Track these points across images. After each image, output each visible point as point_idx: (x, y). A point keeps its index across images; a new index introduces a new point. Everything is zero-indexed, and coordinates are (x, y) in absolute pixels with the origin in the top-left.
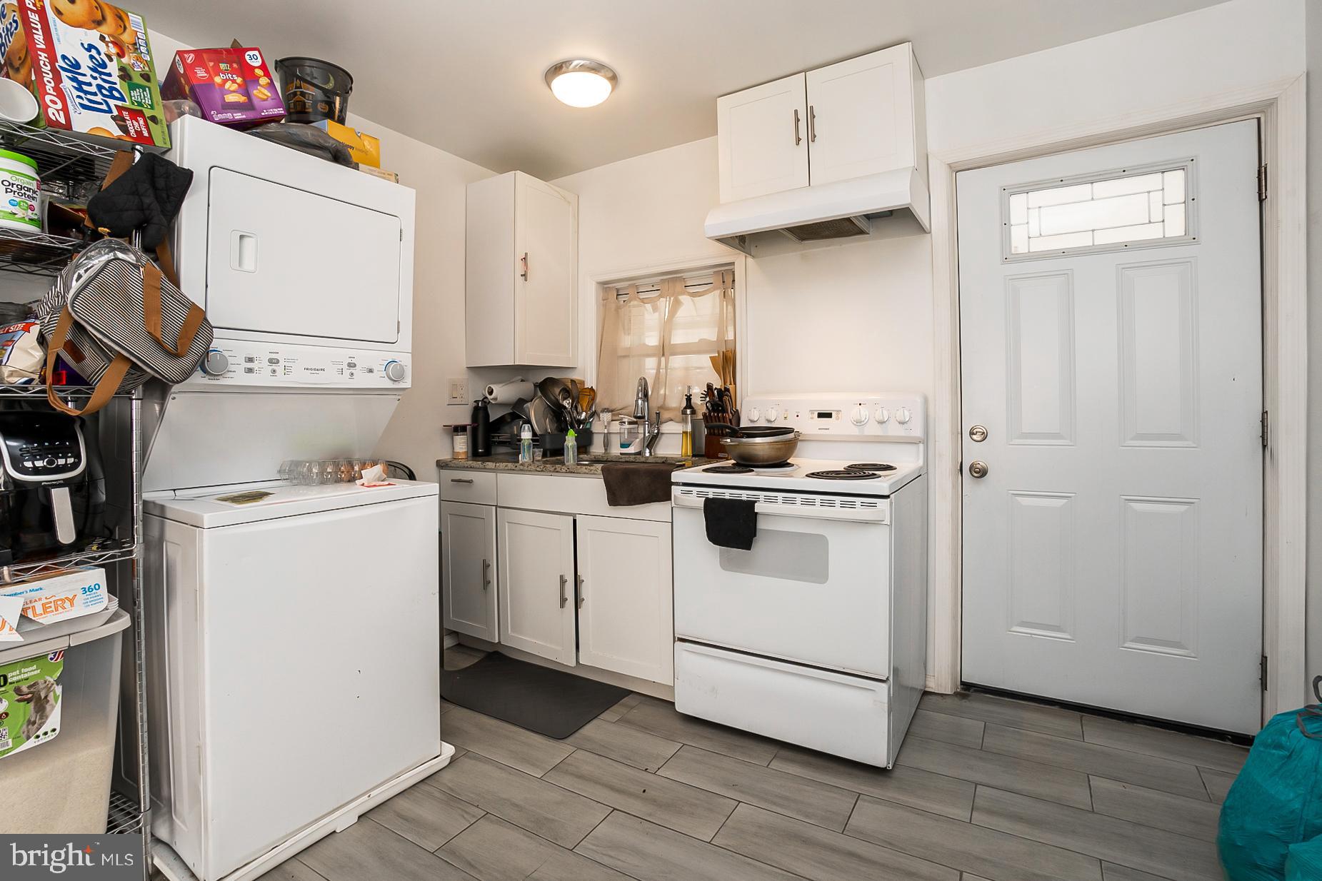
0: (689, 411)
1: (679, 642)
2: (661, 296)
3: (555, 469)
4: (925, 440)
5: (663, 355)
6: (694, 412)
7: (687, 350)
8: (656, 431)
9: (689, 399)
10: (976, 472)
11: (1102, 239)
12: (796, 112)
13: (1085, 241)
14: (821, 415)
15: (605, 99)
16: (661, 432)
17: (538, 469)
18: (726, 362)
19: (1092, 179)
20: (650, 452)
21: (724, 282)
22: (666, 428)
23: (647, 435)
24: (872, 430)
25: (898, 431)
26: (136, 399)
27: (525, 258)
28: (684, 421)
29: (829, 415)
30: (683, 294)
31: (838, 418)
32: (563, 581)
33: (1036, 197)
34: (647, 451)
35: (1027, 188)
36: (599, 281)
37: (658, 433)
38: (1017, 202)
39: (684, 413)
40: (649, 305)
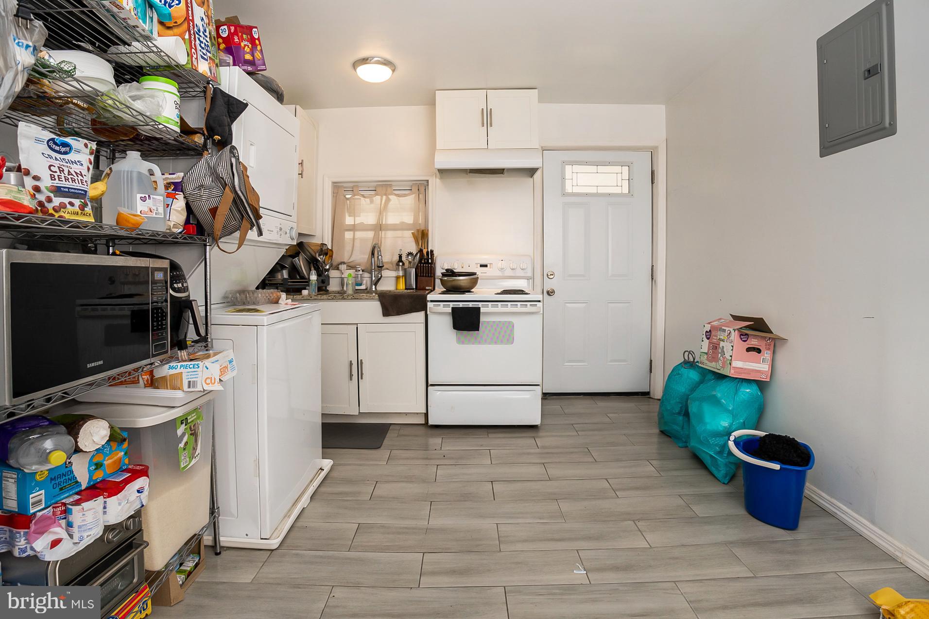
0: (401, 264)
1: (431, 387)
2: (377, 194)
3: (343, 297)
4: (533, 278)
5: (381, 230)
6: (403, 264)
7: (394, 228)
8: (380, 276)
9: (400, 257)
10: (551, 293)
11: (601, 190)
12: (483, 109)
13: (593, 190)
14: (482, 266)
15: (387, 79)
16: (383, 276)
17: (329, 298)
18: (422, 236)
19: (597, 164)
20: (376, 288)
21: (418, 190)
22: (385, 273)
23: (374, 279)
24: (509, 273)
25: (522, 274)
26: (209, 245)
27: (302, 163)
28: (397, 270)
29: (486, 266)
30: (392, 194)
31: (490, 268)
32: (351, 364)
33: (576, 168)
34: (374, 287)
35: (573, 163)
36: (333, 181)
37: (381, 277)
38: (568, 168)
39: (398, 265)
40: (368, 199)
